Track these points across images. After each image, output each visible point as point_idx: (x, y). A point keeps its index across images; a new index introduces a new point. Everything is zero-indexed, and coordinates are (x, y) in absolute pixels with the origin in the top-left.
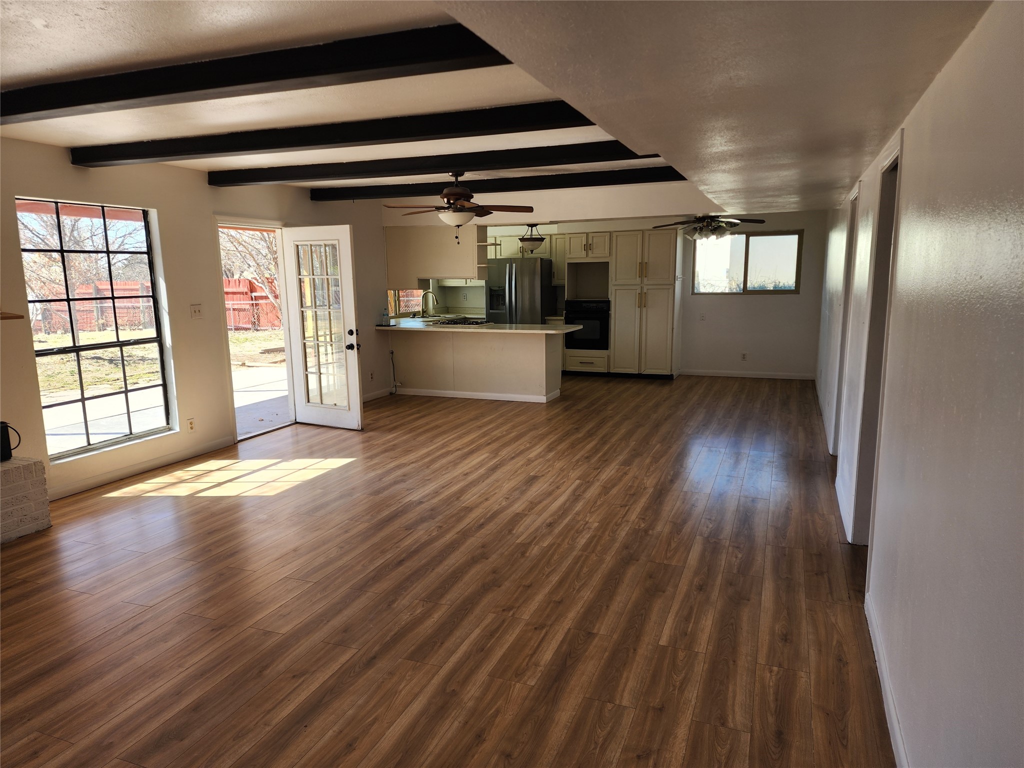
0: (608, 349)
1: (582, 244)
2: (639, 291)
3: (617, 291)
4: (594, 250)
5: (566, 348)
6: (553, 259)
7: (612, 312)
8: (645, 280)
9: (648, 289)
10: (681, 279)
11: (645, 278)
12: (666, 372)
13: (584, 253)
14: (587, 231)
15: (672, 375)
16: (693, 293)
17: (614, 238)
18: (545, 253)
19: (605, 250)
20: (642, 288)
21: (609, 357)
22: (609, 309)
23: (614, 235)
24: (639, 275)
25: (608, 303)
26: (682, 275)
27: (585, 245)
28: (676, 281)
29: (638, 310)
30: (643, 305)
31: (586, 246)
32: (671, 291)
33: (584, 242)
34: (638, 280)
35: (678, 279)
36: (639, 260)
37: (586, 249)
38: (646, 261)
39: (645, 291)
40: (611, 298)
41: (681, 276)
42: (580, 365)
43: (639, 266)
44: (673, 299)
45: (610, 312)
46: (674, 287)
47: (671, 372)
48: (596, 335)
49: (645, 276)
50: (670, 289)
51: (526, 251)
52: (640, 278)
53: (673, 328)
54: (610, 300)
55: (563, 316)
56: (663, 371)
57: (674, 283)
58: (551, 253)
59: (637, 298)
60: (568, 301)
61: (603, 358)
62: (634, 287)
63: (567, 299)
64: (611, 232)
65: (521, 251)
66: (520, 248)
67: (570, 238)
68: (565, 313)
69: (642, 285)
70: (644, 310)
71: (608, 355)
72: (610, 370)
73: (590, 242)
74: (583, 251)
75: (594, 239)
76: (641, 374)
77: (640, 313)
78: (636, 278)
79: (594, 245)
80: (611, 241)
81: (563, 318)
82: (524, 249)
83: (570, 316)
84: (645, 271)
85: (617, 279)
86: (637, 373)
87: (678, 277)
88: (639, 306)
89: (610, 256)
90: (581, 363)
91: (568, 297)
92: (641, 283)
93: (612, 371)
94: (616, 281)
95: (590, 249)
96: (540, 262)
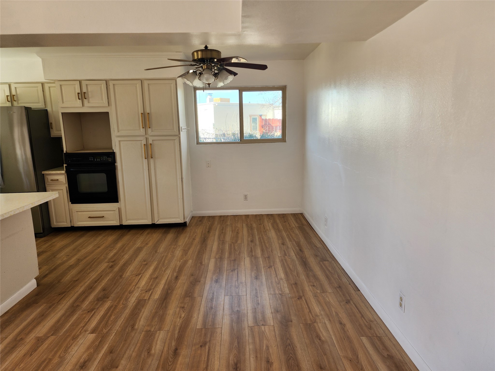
0: (118, 202)
1: (75, 92)
2: (144, 142)
3: (122, 143)
4: (90, 99)
5: (72, 203)
6: (49, 109)
7: (118, 164)
8: (149, 131)
9: (153, 140)
10: (185, 130)
11: (149, 129)
12: (180, 220)
13: (79, 102)
14: (79, 78)
15: (185, 223)
16: (198, 143)
17: (111, 87)
18: (38, 103)
19: (102, 100)
20: (147, 139)
21: (119, 209)
22: (114, 161)
23: (111, 84)
24: (143, 125)
25: (112, 155)
27: (78, 93)
28: (181, 132)
29: (145, 161)
30: (150, 156)
31: (80, 95)
32: (177, 142)
33: (78, 91)
34: (142, 131)
35: (183, 130)
36: (141, 111)
37: (80, 98)
38: (148, 110)
39: (150, 142)
40: (116, 149)
41: (186, 127)
42: (90, 219)
43: (142, 116)
44: (179, 150)
45: (116, 164)
46: (179, 137)
47: (184, 221)
48: (104, 188)
49: (148, 127)
50: (175, 140)
51: (15, 99)
52: (144, 129)
53: (182, 178)
54: (114, 151)
55: (63, 170)
56: (176, 220)
57: (179, 134)
58: (45, 102)
59: (143, 149)
60: (68, 155)
61: (113, 211)
62: (138, 138)
63: (66, 152)
64: (107, 80)
65: (9, 99)
66: (7, 96)
67: (61, 85)
68: (65, 166)
69: (147, 136)
70: (152, 161)
71: (119, 208)
72: (122, 223)
73: (84, 90)
74: (78, 100)
75: (89, 87)
76: (155, 224)
77: (148, 164)
78: (140, 129)
79: (90, 93)
80: (108, 90)
81: (63, 172)
82: (12, 98)
83: (71, 169)
84: (148, 122)
85: (120, 129)
86: (151, 223)
87: (183, 128)
88: (146, 157)
89: (109, 105)
90: (89, 217)
91: (67, 150)
92: (146, 134)
93: (125, 223)
94: (118, 132)
95: (86, 98)
96: (26, 111)
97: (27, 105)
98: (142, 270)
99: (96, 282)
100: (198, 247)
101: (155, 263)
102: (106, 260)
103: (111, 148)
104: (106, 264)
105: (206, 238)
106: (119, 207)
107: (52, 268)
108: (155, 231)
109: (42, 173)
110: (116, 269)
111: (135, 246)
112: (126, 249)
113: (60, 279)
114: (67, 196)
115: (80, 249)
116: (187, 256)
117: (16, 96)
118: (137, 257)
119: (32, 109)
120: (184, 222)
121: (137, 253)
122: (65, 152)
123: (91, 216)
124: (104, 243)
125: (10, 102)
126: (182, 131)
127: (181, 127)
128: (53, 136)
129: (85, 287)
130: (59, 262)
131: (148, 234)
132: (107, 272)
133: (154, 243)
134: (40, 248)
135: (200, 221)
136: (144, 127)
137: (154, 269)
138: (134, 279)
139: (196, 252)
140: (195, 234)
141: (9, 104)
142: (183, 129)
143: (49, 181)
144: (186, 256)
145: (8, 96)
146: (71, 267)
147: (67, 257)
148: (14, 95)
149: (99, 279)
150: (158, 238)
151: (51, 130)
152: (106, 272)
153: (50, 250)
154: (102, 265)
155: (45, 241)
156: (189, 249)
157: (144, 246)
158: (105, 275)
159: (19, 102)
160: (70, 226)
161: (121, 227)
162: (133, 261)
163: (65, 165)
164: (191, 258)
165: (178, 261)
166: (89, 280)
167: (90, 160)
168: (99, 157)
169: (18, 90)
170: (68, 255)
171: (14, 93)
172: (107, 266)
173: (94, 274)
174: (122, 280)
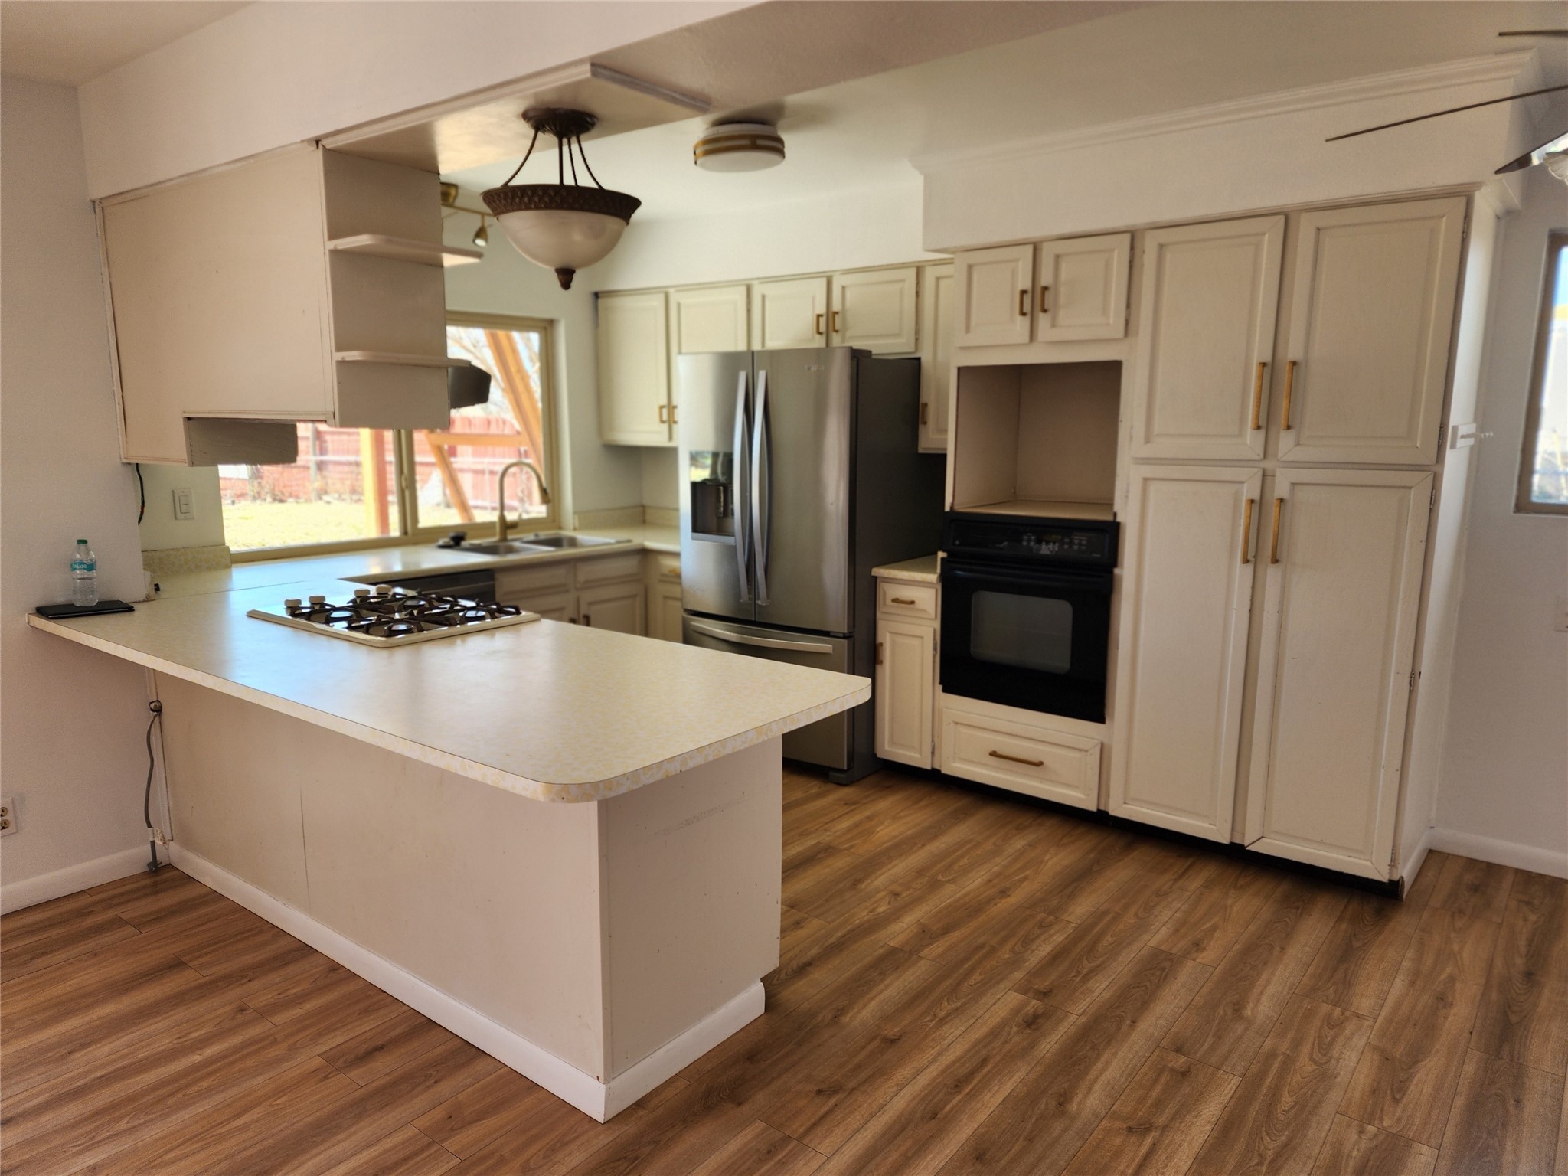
0: (1101, 719)
1: (1013, 287)
2: (1251, 490)
3: (1153, 487)
4: (1061, 313)
5: (944, 690)
6: (926, 356)
7: (1126, 572)
8: (1285, 442)
9: (1293, 484)
10: (1471, 441)
11: (1283, 433)
13: (1022, 324)
14: (1034, 233)
15: (1394, 885)
16: (1524, 504)
17: (1149, 259)
18: (898, 335)
19: (1105, 311)
20: (1264, 478)
21: (1104, 751)
23: (1150, 245)
24: (1257, 417)
25: (1111, 531)
26: (1475, 420)
27: (1023, 293)
28: (1448, 453)
29: (1242, 575)
30: (1269, 552)
31: (1027, 297)
32: (1417, 499)
33: (1024, 283)
34: (1251, 441)
35: (1460, 443)
36: (1261, 351)
37: (1026, 309)
38: (1293, 350)
39: (1281, 489)
40: (1126, 512)
41: (1472, 428)
42: (993, 760)
43: (1261, 377)
44: (1424, 538)
45: (1117, 571)
46: (1434, 477)
47: (1391, 873)
48: (1057, 658)
49: (1283, 422)
50: (1410, 488)
51: (837, 327)
52: (1262, 433)
53: (1414, 676)
54: (1119, 519)
55: (932, 570)
56: (1351, 859)
57: (1437, 462)
58: (917, 332)
59: (1242, 522)
60: (955, 517)
61: (1080, 750)
62: (1227, 473)
63: (952, 508)
64: (1137, 230)
65: (823, 328)
66: (819, 316)
67: (970, 267)
68: (942, 559)
69: (1268, 464)
70: (1272, 576)
71: (1102, 745)
72: (1107, 804)
73: (1045, 279)
74: (1019, 318)
75: (1064, 267)
76: (1242, 847)
77: (1253, 588)
78: (1241, 434)
79: (1063, 290)
80: (1135, 272)
81: (933, 577)
82: (829, 322)
83: (959, 572)
84: (1284, 403)
85: (1157, 428)
86: (1226, 841)
87: (1462, 431)
88: (1250, 557)
89: (1126, 333)
90: (994, 754)
91: (955, 502)
92: (1265, 456)
93: (1118, 809)
94: (1147, 441)
95: (1046, 307)
96: (852, 364)
97: (858, 345)
98: (1159, 1104)
99: (958, 1086)
100: (1469, 1069)
101: (1228, 1087)
102: (1018, 975)
103: (1109, 504)
104: (1014, 999)
105: (1514, 1019)
106: (1106, 741)
107: (832, 940)
108: (1241, 882)
109: (873, 574)
110: (1050, 1044)
111: (1146, 937)
112: (1105, 943)
113: (843, 1009)
114: (934, 662)
115: (940, 877)
116: (1401, 1105)
117: (840, 315)
118: (1144, 1005)
119: (874, 357)
120: (1391, 881)
121: (1148, 984)
122: (947, 508)
123: (1000, 752)
124: (1025, 879)
125: (824, 336)
126: (1453, 446)
127: (1455, 428)
128: (924, 449)
129: (914, 1098)
130: (862, 915)
131: (1208, 885)
132: (1008, 1046)
133: (1231, 954)
134: (825, 830)
135: (1475, 889)
136: (1265, 423)
137: (1221, 1120)
138: (1118, 1153)
139: (1460, 1101)
140: (1449, 970)
141: (819, 342)
142: (1463, 437)
143: (889, 602)
144: (1396, 1101)
145: (822, 316)
146: (893, 960)
147: (889, 903)
148: (837, 313)
149: (972, 1073)
150: (1252, 928)
151: (921, 427)
152: (1005, 1042)
153: (852, 847)
154: (998, 996)
155: (846, 804)
156: (1416, 1055)
157: (1186, 955)
158: (998, 1058)
159: (848, 334)
160: (929, 767)
161: (1099, 821)
162: (1125, 1028)
163: (941, 554)
164: (1426, 1135)
165: (1348, 1126)
166: (934, 1060)
167: (1025, 543)
168: (1059, 537)
169: (848, 294)
170: (896, 895)
171: (836, 306)
172: (1016, 1011)
173: (958, 1032)
174: (1065, 1130)
